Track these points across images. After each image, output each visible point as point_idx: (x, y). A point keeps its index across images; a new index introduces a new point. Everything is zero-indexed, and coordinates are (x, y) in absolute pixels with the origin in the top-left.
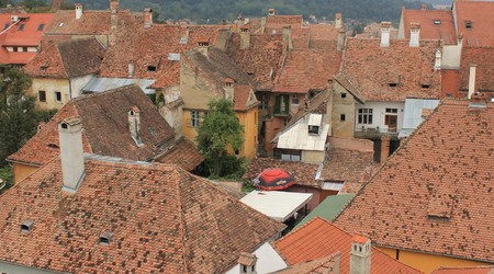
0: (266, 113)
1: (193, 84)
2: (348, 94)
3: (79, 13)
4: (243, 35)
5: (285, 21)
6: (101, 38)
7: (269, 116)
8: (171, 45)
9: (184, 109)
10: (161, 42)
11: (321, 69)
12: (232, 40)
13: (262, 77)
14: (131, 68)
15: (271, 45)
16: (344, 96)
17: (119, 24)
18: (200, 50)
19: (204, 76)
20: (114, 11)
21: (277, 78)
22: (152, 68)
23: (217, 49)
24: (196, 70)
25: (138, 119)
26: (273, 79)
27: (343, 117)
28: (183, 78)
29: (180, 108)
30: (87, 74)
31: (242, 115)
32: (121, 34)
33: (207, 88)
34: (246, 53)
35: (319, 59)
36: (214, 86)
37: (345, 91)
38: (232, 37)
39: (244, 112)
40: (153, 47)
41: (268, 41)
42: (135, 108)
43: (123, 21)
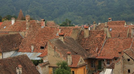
0: (94, 69)
1: (53, 55)
2: (131, 59)
3: (13, 22)
4: (85, 31)
5: (116, 24)
6: (22, 33)
7: (95, 71)
8: (52, 36)
9: (49, 67)
10: (48, 35)
11: (122, 47)
12: (81, 34)
13: (93, 51)
14: (32, 47)
15: (99, 36)
16: (129, 60)
17: (30, 27)
18: (60, 38)
19: (58, 51)
20: (27, 21)
21: (99, 52)
22: (42, 48)
23: (71, 38)
24: (55, 48)
25: (21, 71)
26: (98, 52)
27: (129, 71)
28: (49, 52)
29: (47, 66)
30: (11, 51)
31: (75, 70)
32: (30, 32)
33: (59, 57)
34: (87, 39)
35: (122, 42)
36: (63, 55)
37: (129, 58)
38: (81, 32)
39: (76, 68)
40: (44, 37)
41: (98, 34)
42: (20, 66)
43: (32, 26)
